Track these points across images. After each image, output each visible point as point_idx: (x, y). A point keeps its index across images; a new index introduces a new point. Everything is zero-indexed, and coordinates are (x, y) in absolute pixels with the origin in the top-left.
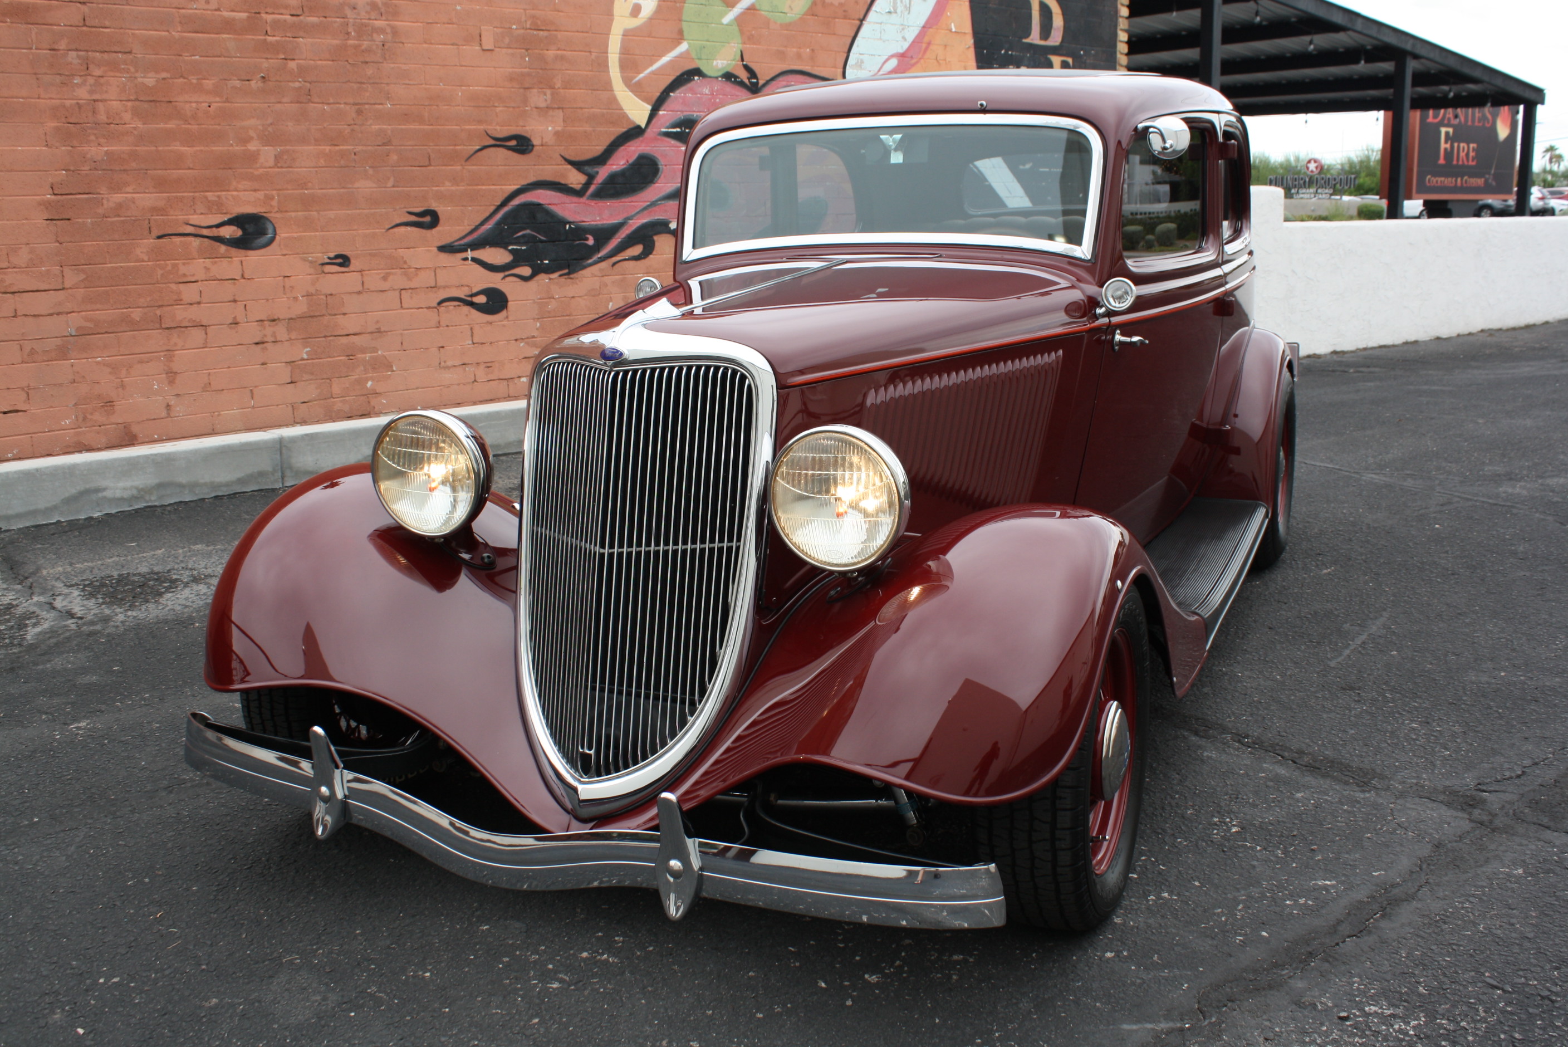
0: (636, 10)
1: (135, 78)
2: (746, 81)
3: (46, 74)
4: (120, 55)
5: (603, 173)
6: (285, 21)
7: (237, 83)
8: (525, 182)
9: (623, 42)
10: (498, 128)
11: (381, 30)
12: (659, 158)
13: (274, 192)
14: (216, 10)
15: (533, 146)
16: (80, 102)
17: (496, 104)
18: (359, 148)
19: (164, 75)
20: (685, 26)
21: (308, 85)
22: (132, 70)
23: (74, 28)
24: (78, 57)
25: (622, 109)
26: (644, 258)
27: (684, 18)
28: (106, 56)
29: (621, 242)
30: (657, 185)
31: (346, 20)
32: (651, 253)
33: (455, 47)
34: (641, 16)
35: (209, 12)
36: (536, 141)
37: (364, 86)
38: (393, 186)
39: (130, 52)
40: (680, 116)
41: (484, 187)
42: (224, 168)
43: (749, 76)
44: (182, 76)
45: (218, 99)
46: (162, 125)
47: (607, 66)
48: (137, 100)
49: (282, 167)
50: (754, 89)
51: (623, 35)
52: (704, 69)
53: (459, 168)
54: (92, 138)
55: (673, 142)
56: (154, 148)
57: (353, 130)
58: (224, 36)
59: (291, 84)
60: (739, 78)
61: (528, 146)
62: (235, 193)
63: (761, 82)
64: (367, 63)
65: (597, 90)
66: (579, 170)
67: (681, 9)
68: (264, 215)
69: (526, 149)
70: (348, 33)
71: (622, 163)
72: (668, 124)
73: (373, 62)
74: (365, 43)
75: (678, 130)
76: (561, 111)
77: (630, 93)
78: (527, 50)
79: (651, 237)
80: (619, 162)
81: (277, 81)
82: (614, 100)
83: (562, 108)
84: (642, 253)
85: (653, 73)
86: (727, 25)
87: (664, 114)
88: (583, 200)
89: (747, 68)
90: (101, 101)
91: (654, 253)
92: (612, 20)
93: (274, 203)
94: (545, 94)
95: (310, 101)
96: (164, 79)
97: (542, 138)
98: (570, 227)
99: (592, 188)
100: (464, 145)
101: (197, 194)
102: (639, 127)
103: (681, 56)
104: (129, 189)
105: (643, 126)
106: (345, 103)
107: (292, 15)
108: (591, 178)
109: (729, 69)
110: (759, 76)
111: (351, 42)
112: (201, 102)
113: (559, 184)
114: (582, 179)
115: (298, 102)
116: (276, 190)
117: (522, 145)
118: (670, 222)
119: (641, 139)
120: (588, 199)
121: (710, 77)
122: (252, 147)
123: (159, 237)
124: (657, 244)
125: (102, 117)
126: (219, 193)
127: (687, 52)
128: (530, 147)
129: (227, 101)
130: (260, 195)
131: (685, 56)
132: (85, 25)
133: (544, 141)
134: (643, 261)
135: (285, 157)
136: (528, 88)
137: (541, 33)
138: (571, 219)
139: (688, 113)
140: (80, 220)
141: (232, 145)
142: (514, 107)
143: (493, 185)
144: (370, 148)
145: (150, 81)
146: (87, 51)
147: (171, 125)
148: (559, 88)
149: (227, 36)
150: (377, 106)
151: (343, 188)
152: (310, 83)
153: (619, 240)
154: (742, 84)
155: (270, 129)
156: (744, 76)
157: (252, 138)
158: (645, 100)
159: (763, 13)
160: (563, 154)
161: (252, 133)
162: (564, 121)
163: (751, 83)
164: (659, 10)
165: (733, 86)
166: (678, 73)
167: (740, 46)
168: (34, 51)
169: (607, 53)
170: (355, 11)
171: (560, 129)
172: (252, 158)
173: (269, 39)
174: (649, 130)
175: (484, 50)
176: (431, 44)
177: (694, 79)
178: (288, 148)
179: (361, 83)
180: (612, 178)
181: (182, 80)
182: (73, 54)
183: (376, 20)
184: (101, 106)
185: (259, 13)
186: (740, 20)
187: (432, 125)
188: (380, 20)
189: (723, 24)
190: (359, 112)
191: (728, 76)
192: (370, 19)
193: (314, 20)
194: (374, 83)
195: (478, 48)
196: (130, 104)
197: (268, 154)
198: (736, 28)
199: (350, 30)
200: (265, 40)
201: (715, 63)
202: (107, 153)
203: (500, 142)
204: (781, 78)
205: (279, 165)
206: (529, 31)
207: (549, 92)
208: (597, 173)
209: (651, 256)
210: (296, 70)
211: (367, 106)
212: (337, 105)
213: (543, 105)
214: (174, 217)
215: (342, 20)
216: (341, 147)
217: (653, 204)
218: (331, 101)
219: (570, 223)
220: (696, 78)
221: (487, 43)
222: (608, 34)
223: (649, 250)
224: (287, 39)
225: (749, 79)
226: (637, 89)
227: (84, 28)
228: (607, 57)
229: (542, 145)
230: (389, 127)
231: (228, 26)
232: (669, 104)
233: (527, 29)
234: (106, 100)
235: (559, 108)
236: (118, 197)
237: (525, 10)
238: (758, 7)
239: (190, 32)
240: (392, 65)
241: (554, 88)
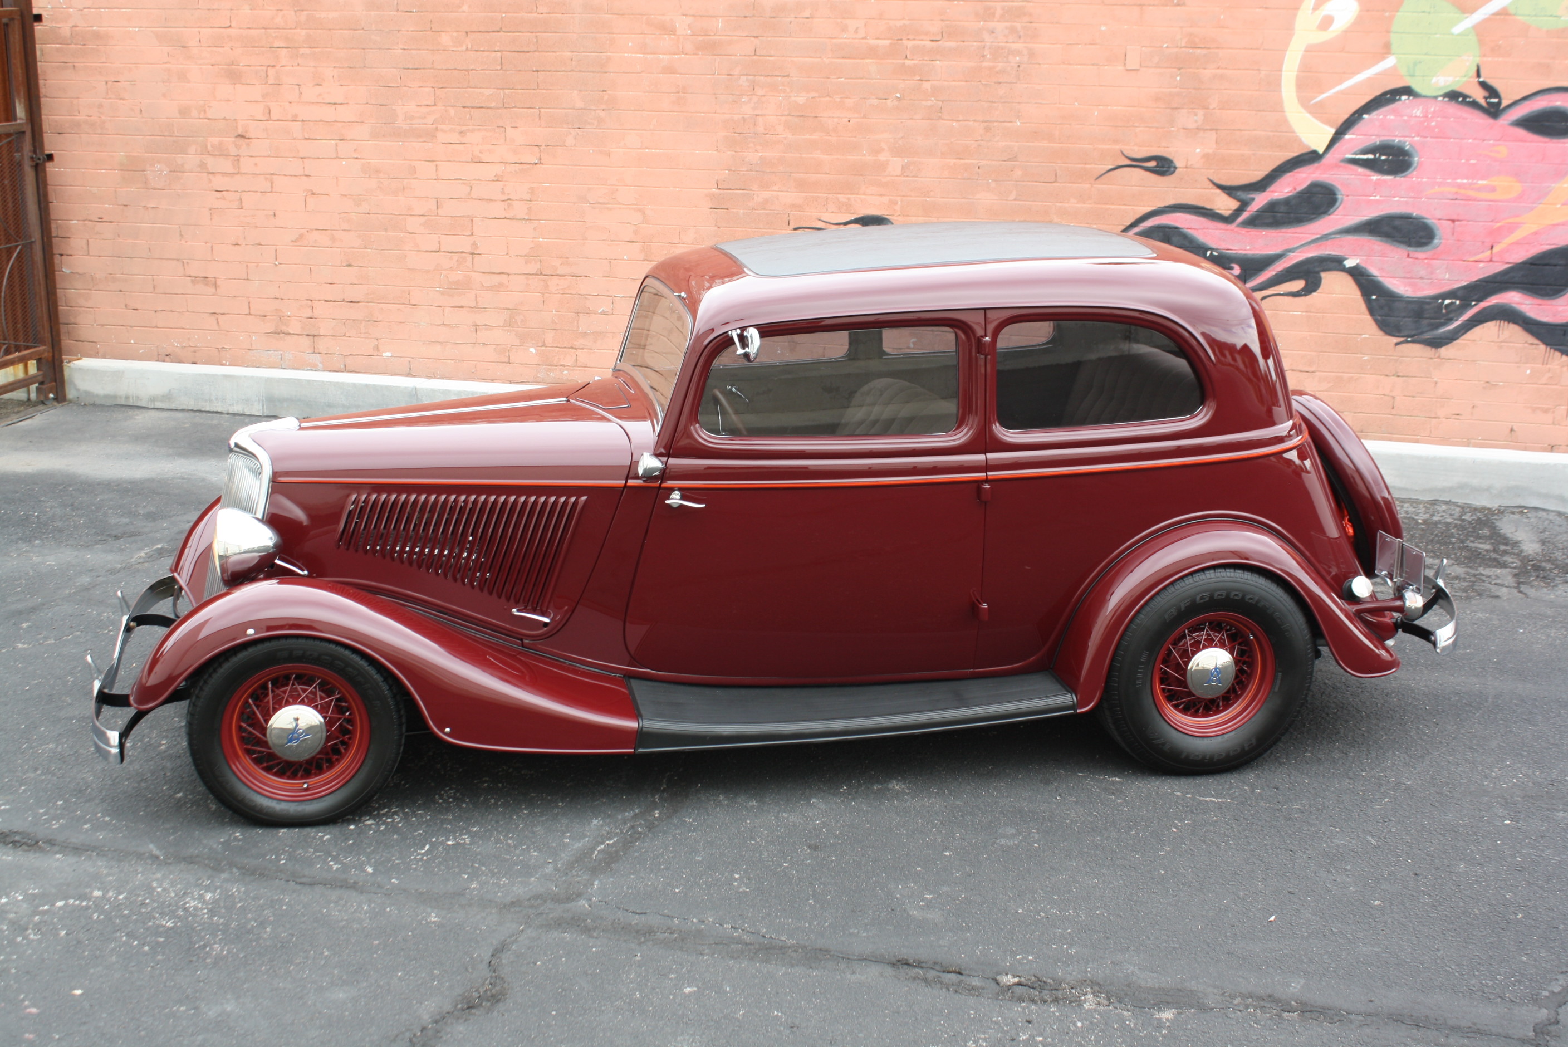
0: (1327, 22)
1: (790, 97)
2: (1482, 102)
3: (722, 94)
4: (780, 78)
5: (1260, 201)
6: (924, 46)
7: (875, 102)
8: (1162, 204)
9: (1304, 57)
10: (1136, 148)
11: (1019, 53)
12: (1339, 187)
13: (899, 199)
14: (863, 38)
15: (1175, 168)
16: (746, 116)
17: (1136, 124)
18: (983, 163)
19: (813, 94)
20: (1394, 38)
21: (940, 103)
22: (788, 90)
23: (747, 58)
24: (747, 80)
25: (1294, 132)
26: (1305, 295)
27: (1394, 28)
28: (768, 79)
29: (1276, 275)
30: (1332, 217)
31: (983, 44)
32: (1315, 290)
33: (1095, 67)
34: (1332, 29)
35: (857, 41)
36: (1177, 163)
37: (996, 105)
38: (1015, 200)
39: (788, 76)
40: (1377, 141)
41: (1113, 207)
42: (856, 175)
43: (1487, 94)
44: (828, 95)
45: (856, 115)
46: (807, 136)
47: (1279, 85)
48: (789, 115)
49: (907, 176)
50: (1492, 110)
51: (1305, 51)
52: (1417, 87)
53: (1088, 186)
54: (751, 145)
55: (1360, 170)
56: (799, 155)
57: (979, 146)
58: (868, 61)
59: (924, 103)
60: (1469, 97)
61: (1169, 167)
62: (863, 197)
63: (1505, 103)
64: (1000, 83)
65: (1263, 111)
66: (1230, 195)
67: (1391, 19)
68: (887, 217)
69: (1167, 171)
70: (984, 56)
71: (1286, 191)
72: (1355, 150)
73: (1006, 83)
74: (1001, 64)
75: (1371, 156)
76: (1214, 132)
77: (1308, 115)
78: (1179, 69)
79: (1318, 273)
80: (1284, 189)
81: (911, 100)
82: (1286, 121)
83: (1216, 130)
84: (1303, 290)
85: (1342, 92)
86: (1459, 35)
87: (1352, 139)
88: (1233, 226)
89: (1484, 85)
90: (761, 115)
91: (1319, 291)
92: (1291, 36)
93: (897, 208)
94: (1196, 115)
95: (940, 118)
96: (813, 98)
97: (1187, 160)
98: (1211, 253)
99: (1245, 216)
100: (1096, 164)
101: (831, 196)
102: (1314, 153)
103: (1385, 73)
104: (775, 188)
105: (1321, 151)
106: (975, 121)
107: (932, 41)
108: (1244, 205)
109: (1456, 87)
110: (1502, 95)
111: (985, 64)
112: (842, 118)
113: (1203, 208)
114: (1233, 204)
115: (929, 119)
116: (900, 196)
117: (1163, 166)
118: (1346, 259)
119: (1316, 165)
120: (1238, 226)
121: (1425, 97)
122: (883, 157)
123: (795, 229)
124: (1323, 282)
125: (761, 129)
126: (849, 196)
127: (1394, 68)
128: (1172, 169)
129: (865, 117)
130: (885, 200)
131: (1393, 71)
132: (755, 55)
133: (1190, 163)
134: (1303, 298)
135: (912, 168)
136: (1176, 108)
137: (1199, 51)
138: (1214, 246)
139: (1386, 138)
140: (735, 210)
141: (865, 155)
142: (1157, 128)
143: (1125, 205)
144: (994, 162)
145: (801, 100)
146: (755, 75)
147: (815, 136)
148: (1214, 109)
149: (871, 61)
150: (1006, 124)
151: (964, 198)
152: (943, 101)
153: (1274, 273)
154: (1474, 105)
155: (900, 142)
156: (1479, 95)
157: (883, 150)
158: (1328, 122)
159: (1519, 18)
160: (1211, 178)
161: (884, 145)
162: (1216, 142)
163: (1488, 103)
164: (1359, 21)
165: (1459, 106)
166: (1378, 93)
167: (1477, 60)
168: (716, 76)
169: (1281, 71)
170: (993, 35)
171: (1210, 151)
172: (882, 167)
173: (907, 62)
174: (1329, 156)
175: (1127, 70)
176: (1070, 64)
177: (1400, 99)
178: (915, 159)
179: (992, 102)
180: (1272, 207)
181: (828, 99)
182: (744, 78)
183: (1013, 42)
184: (760, 119)
185: (901, 40)
186: (1480, 30)
187: (1062, 143)
188: (1017, 43)
189: (1452, 34)
190: (987, 129)
191: (1453, 96)
192: (1007, 42)
193: (952, 44)
194: (1005, 102)
195: (1121, 68)
196: (783, 118)
197: (896, 164)
198: (1473, 38)
199: (986, 52)
200: (904, 64)
201: (1434, 80)
202: (761, 158)
203: (1137, 163)
204: (1539, 97)
205: (905, 174)
206: (1183, 49)
207: (1201, 113)
208: (1253, 199)
209: (1314, 294)
210: (930, 90)
211: (996, 124)
212: (966, 122)
213: (1192, 125)
214: (809, 214)
215: (979, 44)
216: (966, 161)
217: (1325, 237)
218: (961, 118)
219: (1212, 250)
220: (1404, 98)
221: (1133, 62)
222: (1284, 50)
223: (1312, 286)
224: (925, 62)
225: (1486, 98)
226: (1318, 111)
227: (755, 57)
228: (1281, 76)
229: (1186, 167)
230: (1017, 144)
231: (872, 52)
232: (1360, 127)
233: (1181, 48)
234: (765, 115)
235: (1211, 130)
236: (766, 194)
237: (1181, 27)
238: (1512, 11)
239: (838, 58)
240: (1026, 86)
241: (1208, 109)
